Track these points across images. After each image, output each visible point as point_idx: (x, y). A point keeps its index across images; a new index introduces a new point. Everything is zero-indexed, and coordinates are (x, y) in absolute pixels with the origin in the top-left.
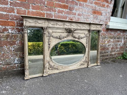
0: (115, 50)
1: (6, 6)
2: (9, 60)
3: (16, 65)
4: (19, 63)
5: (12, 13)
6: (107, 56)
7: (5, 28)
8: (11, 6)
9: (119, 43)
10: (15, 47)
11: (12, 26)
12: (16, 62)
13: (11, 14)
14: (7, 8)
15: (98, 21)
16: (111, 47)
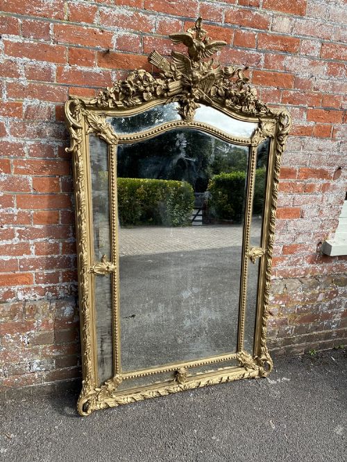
1: (9, 242)
2: (19, 364)
3: (36, 375)
4: (44, 369)
5: (25, 256)
6: (328, 336)
7: (9, 290)
8: (20, 239)
10: (32, 334)
11: (25, 283)
12: (35, 367)
13: (21, 257)
14: (11, 246)
15: (288, 236)
16: (343, 309)
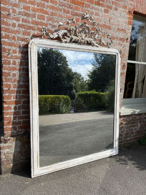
0: (130, 136)
6: (121, 142)
9: (135, 128)
16: (125, 133)
